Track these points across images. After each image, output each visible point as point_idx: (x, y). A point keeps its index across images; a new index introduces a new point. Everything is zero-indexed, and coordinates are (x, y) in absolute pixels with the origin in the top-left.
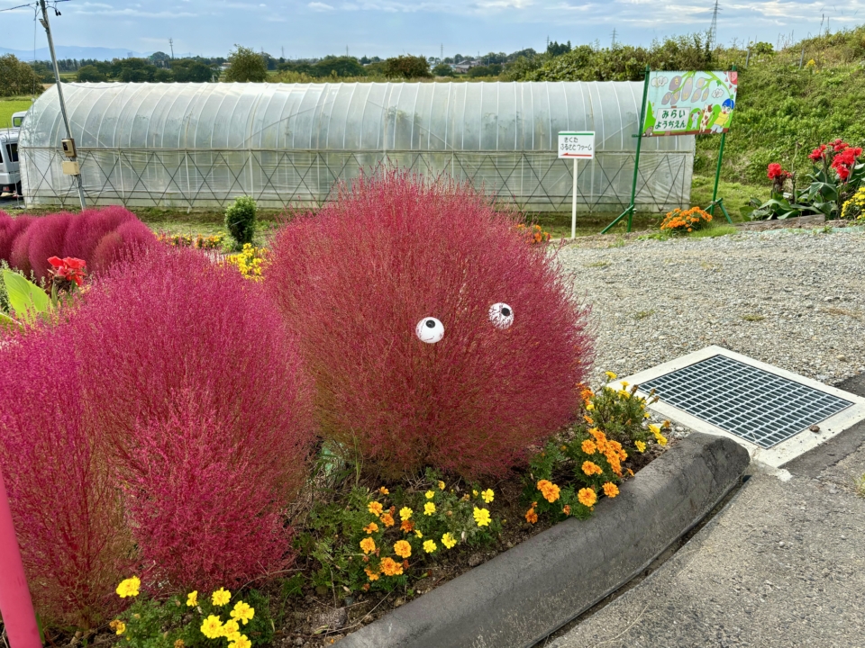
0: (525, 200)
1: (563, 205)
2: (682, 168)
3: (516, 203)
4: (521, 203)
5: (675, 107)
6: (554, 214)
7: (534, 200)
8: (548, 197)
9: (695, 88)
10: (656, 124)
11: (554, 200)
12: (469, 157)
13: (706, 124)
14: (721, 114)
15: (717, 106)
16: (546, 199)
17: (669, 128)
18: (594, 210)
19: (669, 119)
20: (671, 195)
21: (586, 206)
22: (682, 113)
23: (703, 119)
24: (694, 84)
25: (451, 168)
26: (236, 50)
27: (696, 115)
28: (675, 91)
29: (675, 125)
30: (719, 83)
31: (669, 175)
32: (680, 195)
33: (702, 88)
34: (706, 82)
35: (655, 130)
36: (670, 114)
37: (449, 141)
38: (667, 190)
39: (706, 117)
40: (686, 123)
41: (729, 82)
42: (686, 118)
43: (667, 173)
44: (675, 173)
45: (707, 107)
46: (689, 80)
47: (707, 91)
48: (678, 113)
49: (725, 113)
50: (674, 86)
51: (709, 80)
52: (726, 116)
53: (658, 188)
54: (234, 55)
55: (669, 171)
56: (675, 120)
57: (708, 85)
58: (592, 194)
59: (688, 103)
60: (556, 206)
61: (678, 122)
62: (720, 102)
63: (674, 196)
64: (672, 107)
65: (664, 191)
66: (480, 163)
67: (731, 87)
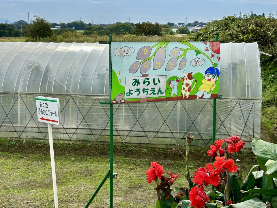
0: (126, 133)
1: (156, 139)
2: (252, 112)
3: (119, 136)
4: (123, 136)
5: (147, 75)
6: (149, 146)
7: (132, 134)
8: (144, 131)
9: (168, 58)
10: (127, 91)
11: (149, 134)
12: (83, 99)
13: (189, 90)
14: (204, 81)
15: (199, 74)
16: (142, 134)
17: (143, 95)
18: (181, 143)
19: (141, 86)
20: (244, 133)
21: (174, 140)
22: (157, 81)
23: (184, 86)
24: (168, 54)
25: (69, 107)
26: (35, 19)
27: (174, 83)
28: (144, 61)
29: (150, 92)
30: (198, 52)
31: (242, 118)
32: (252, 134)
33: (178, 58)
34: (182, 52)
35: (126, 97)
36: (141, 82)
37: (68, 87)
38: (240, 129)
39: (187, 85)
40: (163, 90)
41: (210, 52)
42: (162, 85)
43: (240, 116)
44: (246, 116)
45: (186, 75)
46: (161, 50)
47: (185, 60)
48: (151, 81)
49: (209, 80)
50: (142, 56)
51: (186, 50)
52: (211, 83)
53: (233, 128)
54: (34, 22)
55: (241, 114)
56: (149, 87)
57: (184, 54)
58: (178, 131)
59: (162, 71)
60: (151, 139)
61: (153, 90)
62: (202, 70)
63: (247, 135)
64: (143, 76)
65: (238, 131)
66: (91, 104)
67: (213, 56)
